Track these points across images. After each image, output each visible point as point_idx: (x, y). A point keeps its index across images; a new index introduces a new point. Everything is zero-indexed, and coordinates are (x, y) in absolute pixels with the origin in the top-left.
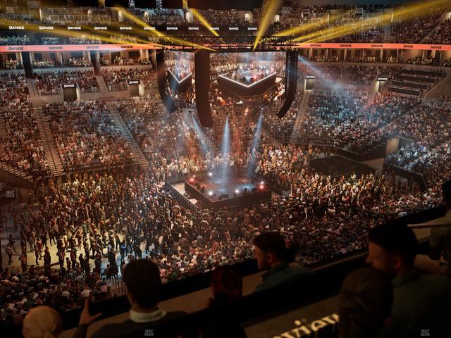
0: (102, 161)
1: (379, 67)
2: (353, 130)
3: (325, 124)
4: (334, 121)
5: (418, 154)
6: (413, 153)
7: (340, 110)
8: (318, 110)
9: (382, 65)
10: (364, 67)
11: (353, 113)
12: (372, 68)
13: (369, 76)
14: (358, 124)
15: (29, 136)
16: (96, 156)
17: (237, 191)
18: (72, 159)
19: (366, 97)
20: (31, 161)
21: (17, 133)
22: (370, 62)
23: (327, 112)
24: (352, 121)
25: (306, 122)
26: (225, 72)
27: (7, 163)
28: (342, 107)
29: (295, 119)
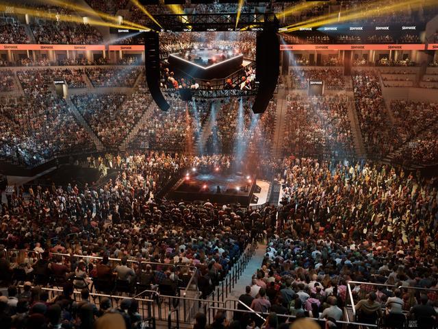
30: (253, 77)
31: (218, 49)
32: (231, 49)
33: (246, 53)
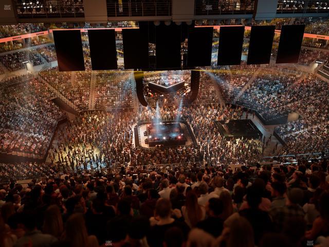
1: (321, 52)
2: (273, 101)
3: (259, 93)
4: (266, 92)
5: (296, 129)
6: (293, 128)
7: (276, 83)
8: (261, 82)
9: (323, 50)
10: (310, 51)
11: (283, 87)
12: (316, 52)
13: (310, 58)
14: (280, 97)
15: (84, 85)
16: (113, 101)
17: (164, 138)
18: (100, 101)
19: (298, 76)
20: (81, 101)
21: (79, 82)
22: (315, 47)
23: (266, 84)
24: (279, 93)
25: (248, 91)
28: (278, 81)
29: (242, 87)
30: (189, 90)
31: (173, 79)
32: (179, 78)
33: (186, 80)
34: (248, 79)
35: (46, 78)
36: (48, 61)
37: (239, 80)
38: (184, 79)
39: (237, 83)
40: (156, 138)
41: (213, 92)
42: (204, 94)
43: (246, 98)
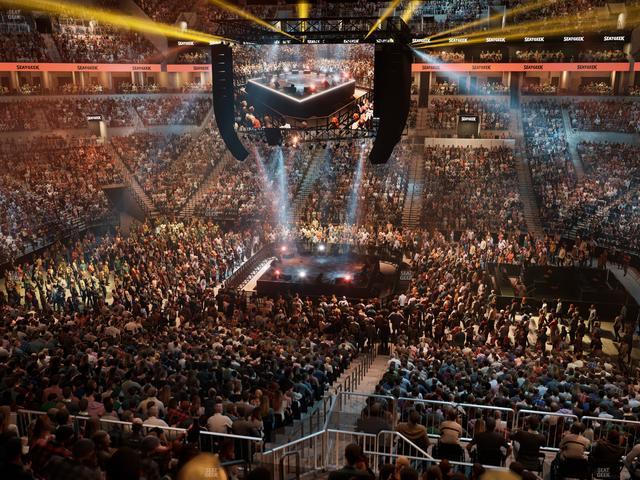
0: (240, 209)
18: (211, 201)
20: (169, 196)
26: (259, 75)
27: (148, 193)
34: (627, 183)
35: (120, 149)
36: (145, 122)
37: (602, 185)
38: (353, 74)
39: (591, 191)
40: (278, 272)
41: (513, 204)
42: (485, 206)
43: (614, 223)
